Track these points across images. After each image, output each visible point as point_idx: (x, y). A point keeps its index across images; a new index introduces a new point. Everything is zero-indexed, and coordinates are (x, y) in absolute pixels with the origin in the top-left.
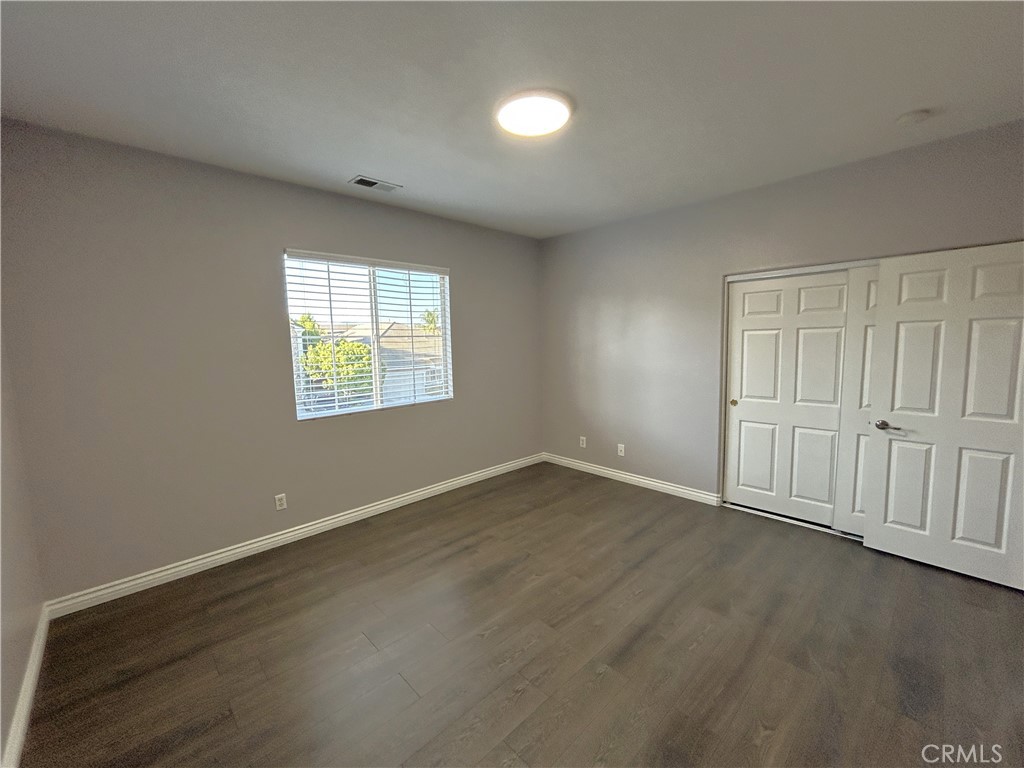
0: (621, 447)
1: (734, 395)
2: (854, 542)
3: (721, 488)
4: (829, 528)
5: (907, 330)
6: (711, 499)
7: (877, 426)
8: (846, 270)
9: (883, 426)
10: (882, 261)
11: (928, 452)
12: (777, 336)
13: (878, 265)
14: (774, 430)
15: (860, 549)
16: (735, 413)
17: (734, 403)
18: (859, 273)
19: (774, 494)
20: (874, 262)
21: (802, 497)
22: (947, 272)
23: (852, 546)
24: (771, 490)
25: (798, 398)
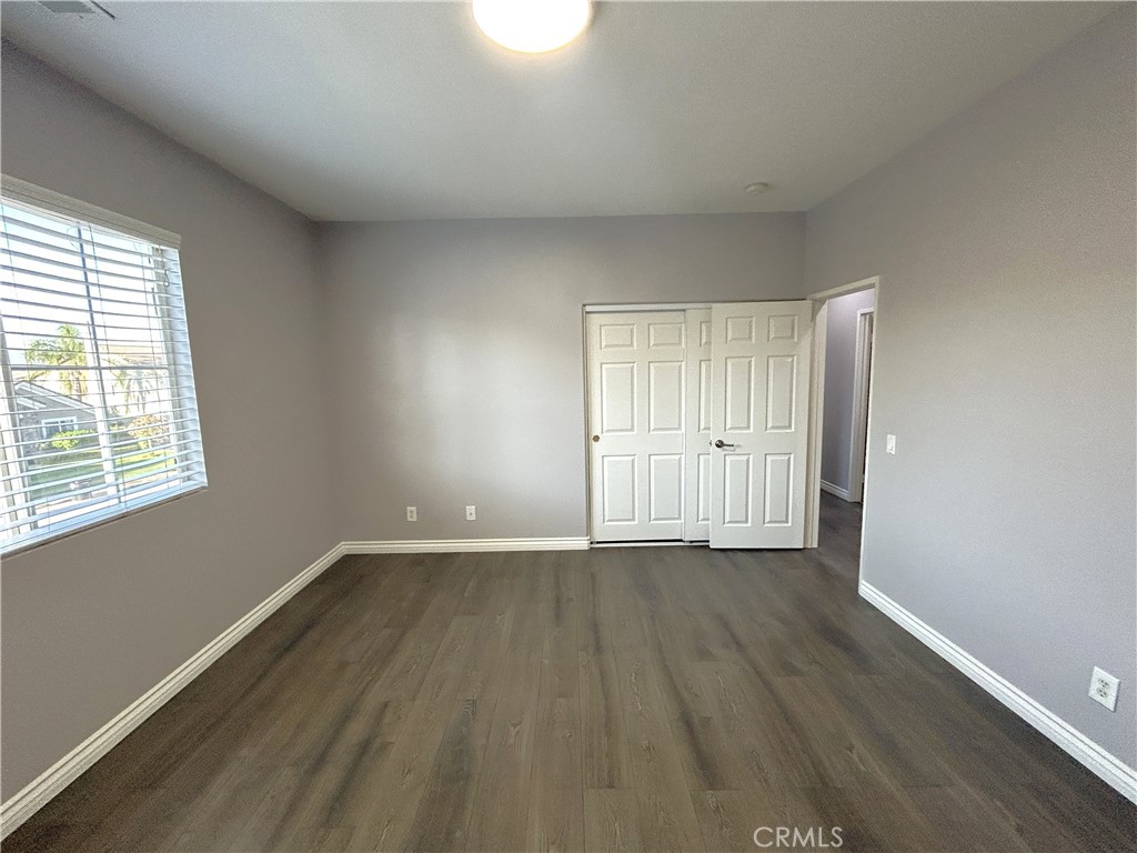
0: (471, 510)
1: (596, 431)
2: (702, 547)
3: (589, 530)
4: (681, 541)
5: (733, 365)
6: (581, 544)
7: (717, 446)
8: (684, 310)
9: (720, 445)
10: (714, 305)
11: (748, 460)
12: (632, 368)
13: (711, 308)
14: (633, 460)
15: (707, 551)
16: (598, 449)
17: (596, 438)
18: (695, 312)
19: (636, 522)
20: (707, 305)
21: (661, 519)
22: (754, 319)
23: (701, 552)
24: (633, 519)
25: (652, 428)
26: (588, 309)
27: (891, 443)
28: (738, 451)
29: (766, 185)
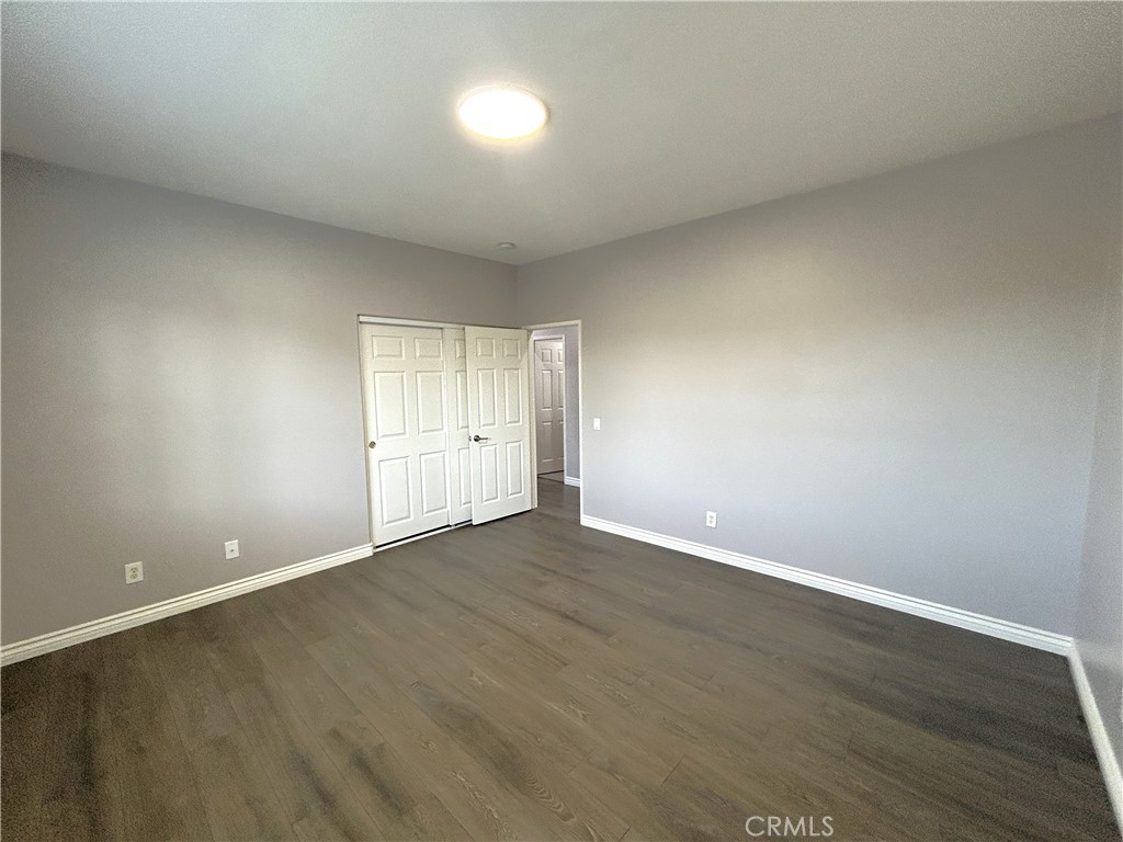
0: (232, 545)
1: (372, 438)
2: (467, 526)
3: (371, 536)
4: (448, 526)
6: (366, 551)
7: (476, 440)
8: (441, 328)
9: (477, 439)
10: (467, 328)
11: (496, 450)
12: (402, 376)
13: (464, 330)
14: (406, 462)
15: (472, 528)
16: (375, 455)
17: (373, 445)
18: (451, 331)
19: (412, 518)
20: (462, 326)
21: (432, 511)
23: (468, 530)
24: (409, 517)
25: (421, 430)
26: (362, 319)
27: (597, 423)
28: (489, 442)
29: (513, 245)
